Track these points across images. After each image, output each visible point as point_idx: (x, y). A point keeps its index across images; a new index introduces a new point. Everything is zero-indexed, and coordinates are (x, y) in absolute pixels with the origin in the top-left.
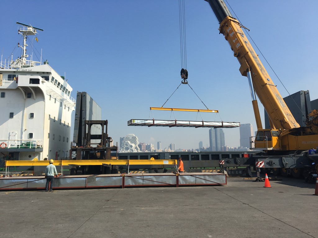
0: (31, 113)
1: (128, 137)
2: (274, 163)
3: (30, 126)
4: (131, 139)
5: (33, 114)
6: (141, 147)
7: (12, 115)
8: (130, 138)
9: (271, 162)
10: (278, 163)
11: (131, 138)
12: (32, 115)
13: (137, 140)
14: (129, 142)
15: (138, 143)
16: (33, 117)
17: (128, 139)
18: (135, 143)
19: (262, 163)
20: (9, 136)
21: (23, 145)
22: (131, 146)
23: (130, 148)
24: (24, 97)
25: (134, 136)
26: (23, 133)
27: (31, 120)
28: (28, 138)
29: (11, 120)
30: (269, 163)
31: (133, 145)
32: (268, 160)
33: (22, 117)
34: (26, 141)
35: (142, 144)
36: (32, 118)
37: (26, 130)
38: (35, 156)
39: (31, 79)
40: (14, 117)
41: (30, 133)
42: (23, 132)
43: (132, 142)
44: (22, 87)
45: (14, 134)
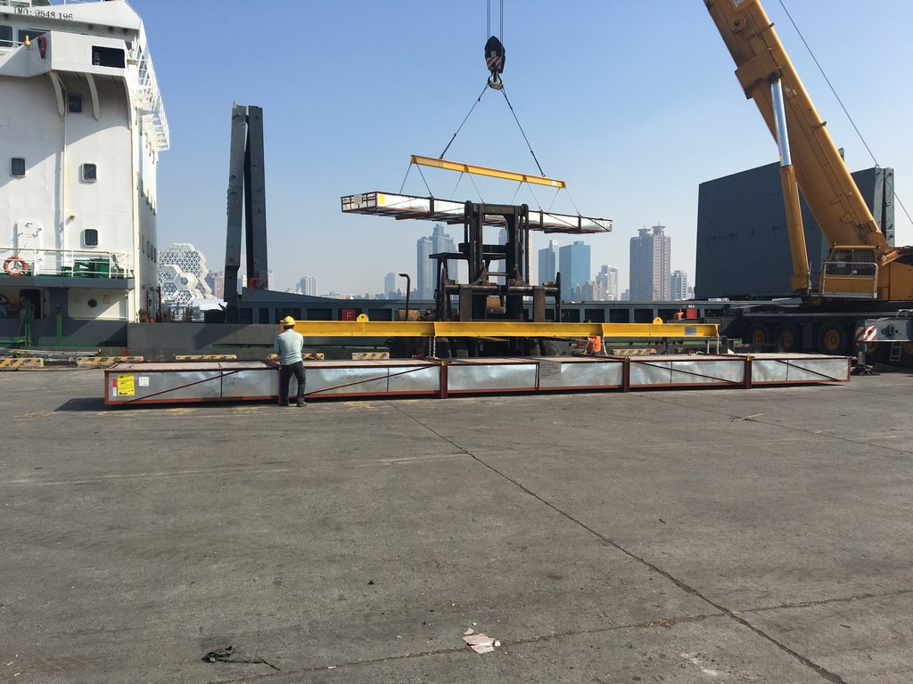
0: (85, 162)
1: (173, 251)
2: (897, 332)
3: (86, 205)
4: (182, 259)
5: (94, 166)
6: (214, 285)
7: (18, 167)
8: (180, 254)
9: (892, 328)
10: (905, 332)
11: (181, 256)
12: (89, 172)
13: (202, 264)
14: (177, 268)
15: (205, 271)
16: (95, 177)
17: (173, 258)
18: (197, 273)
19: (873, 329)
20: (16, 236)
21: (81, 267)
22: (185, 281)
23: (179, 285)
24: (58, 109)
25: (193, 249)
26: (65, 227)
27: (87, 187)
28: (83, 246)
29: (15, 184)
30: (888, 332)
31: (190, 277)
32: (883, 322)
33: (54, 175)
34: (88, 256)
35: (216, 275)
36: (91, 180)
37: (72, 217)
38: (108, 303)
39: (95, 49)
40: (27, 172)
41: (86, 230)
42: (62, 226)
43: (186, 270)
44: (61, 74)
45: (32, 230)
